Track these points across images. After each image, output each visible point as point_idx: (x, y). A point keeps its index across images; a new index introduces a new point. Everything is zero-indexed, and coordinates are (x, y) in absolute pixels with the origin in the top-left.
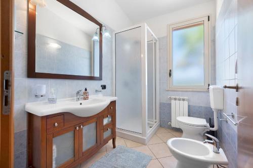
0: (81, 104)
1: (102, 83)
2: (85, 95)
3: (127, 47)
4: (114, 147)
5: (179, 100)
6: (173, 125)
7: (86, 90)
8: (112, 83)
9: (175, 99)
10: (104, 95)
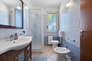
0: (14, 42)
1: (23, 30)
2: (16, 37)
3: (33, 16)
4: (31, 59)
5: (50, 35)
6: (49, 44)
7: (16, 34)
8: (27, 30)
9: (49, 35)
10: (24, 36)
